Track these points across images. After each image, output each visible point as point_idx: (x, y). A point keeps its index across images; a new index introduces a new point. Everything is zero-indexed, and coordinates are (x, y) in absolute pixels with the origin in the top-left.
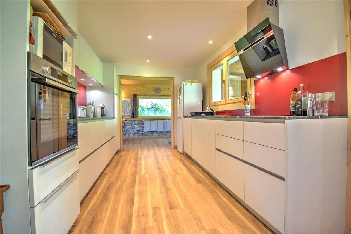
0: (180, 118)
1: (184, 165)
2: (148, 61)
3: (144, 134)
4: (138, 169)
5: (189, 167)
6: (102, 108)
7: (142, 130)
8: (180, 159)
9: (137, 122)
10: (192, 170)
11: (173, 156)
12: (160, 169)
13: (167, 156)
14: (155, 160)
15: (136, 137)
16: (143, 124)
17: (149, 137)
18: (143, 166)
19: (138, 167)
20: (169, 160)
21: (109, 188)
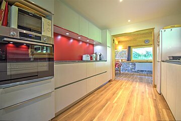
0: (159, 62)
1: (156, 106)
2: (129, 21)
3: (135, 72)
4: (114, 97)
5: (160, 110)
6: (100, 55)
7: (134, 69)
8: (155, 98)
9: (130, 63)
10: (161, 116)
11: (149, 94)
12: (129, 102)
13: (143, 92)
14: (130, 93)
15: (129, 73)
16: (135, 65)
17: (139, 74)
18: (118, 96)
19: (115, 95)
20: (143, 96)
21: (88, 104)
